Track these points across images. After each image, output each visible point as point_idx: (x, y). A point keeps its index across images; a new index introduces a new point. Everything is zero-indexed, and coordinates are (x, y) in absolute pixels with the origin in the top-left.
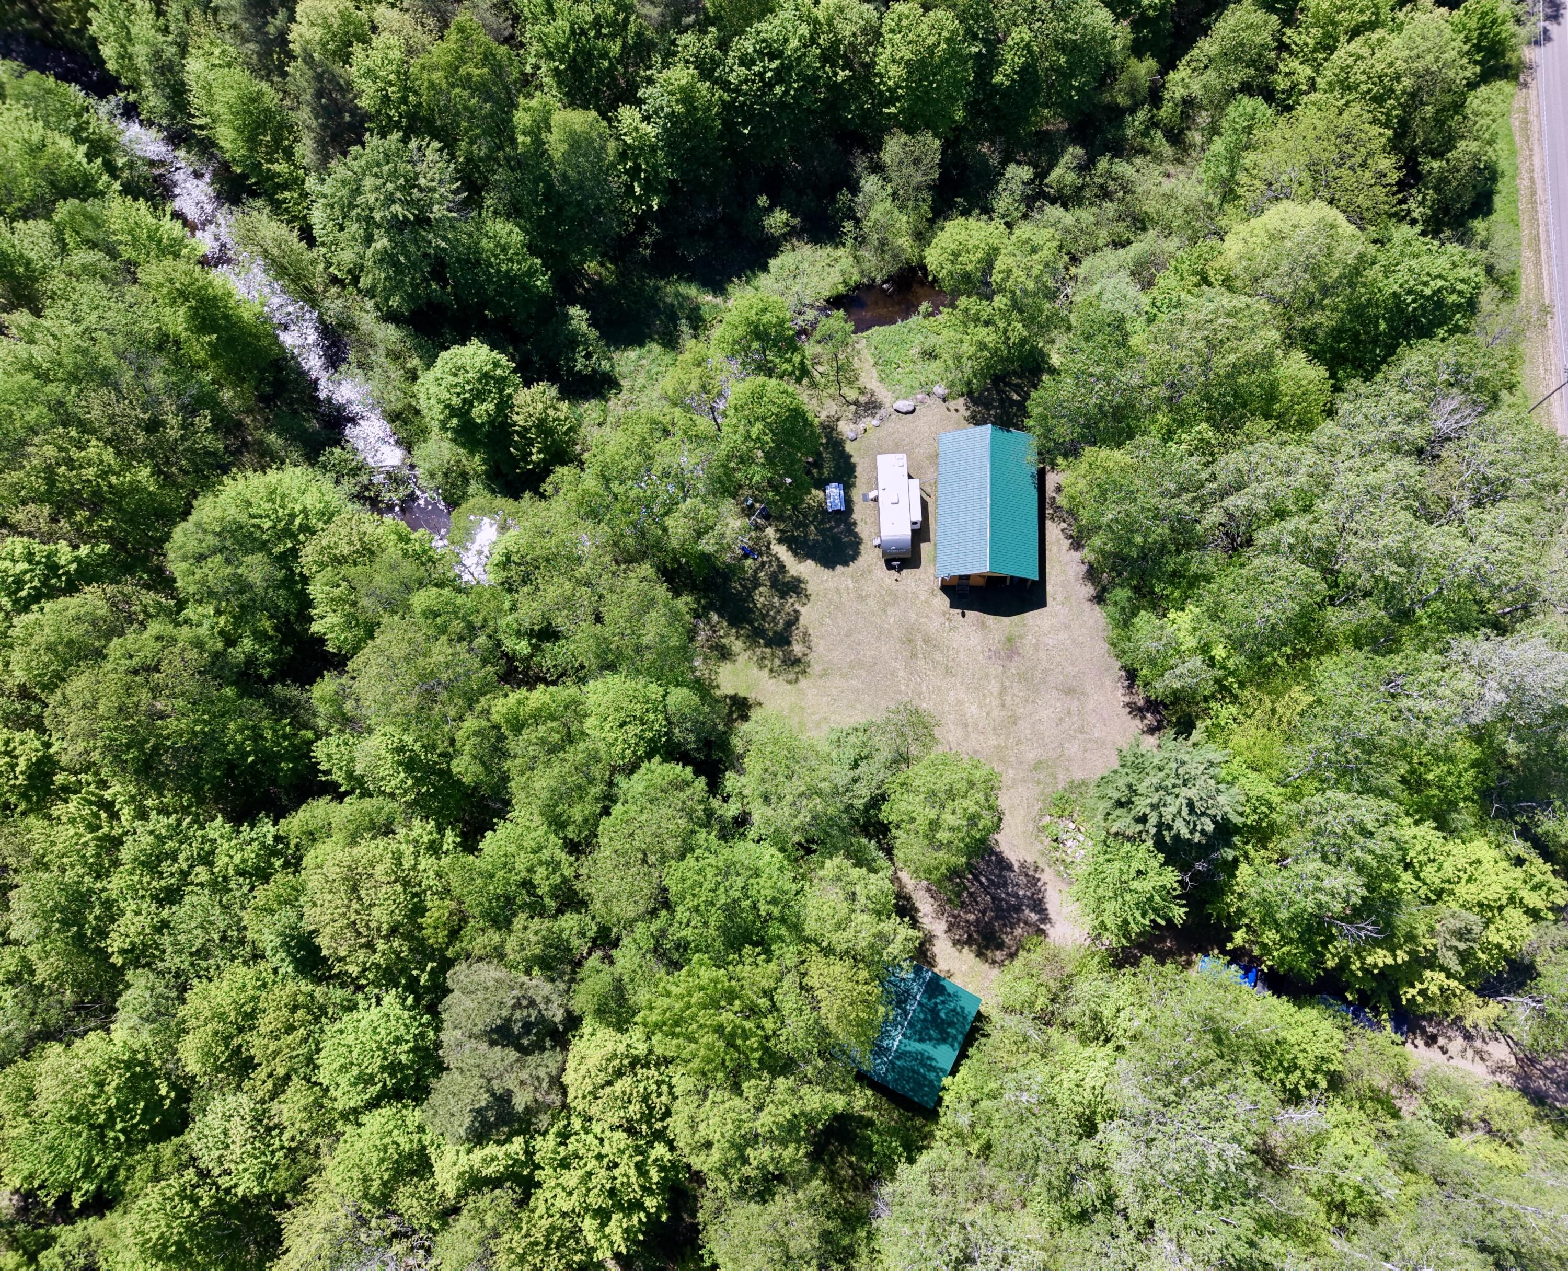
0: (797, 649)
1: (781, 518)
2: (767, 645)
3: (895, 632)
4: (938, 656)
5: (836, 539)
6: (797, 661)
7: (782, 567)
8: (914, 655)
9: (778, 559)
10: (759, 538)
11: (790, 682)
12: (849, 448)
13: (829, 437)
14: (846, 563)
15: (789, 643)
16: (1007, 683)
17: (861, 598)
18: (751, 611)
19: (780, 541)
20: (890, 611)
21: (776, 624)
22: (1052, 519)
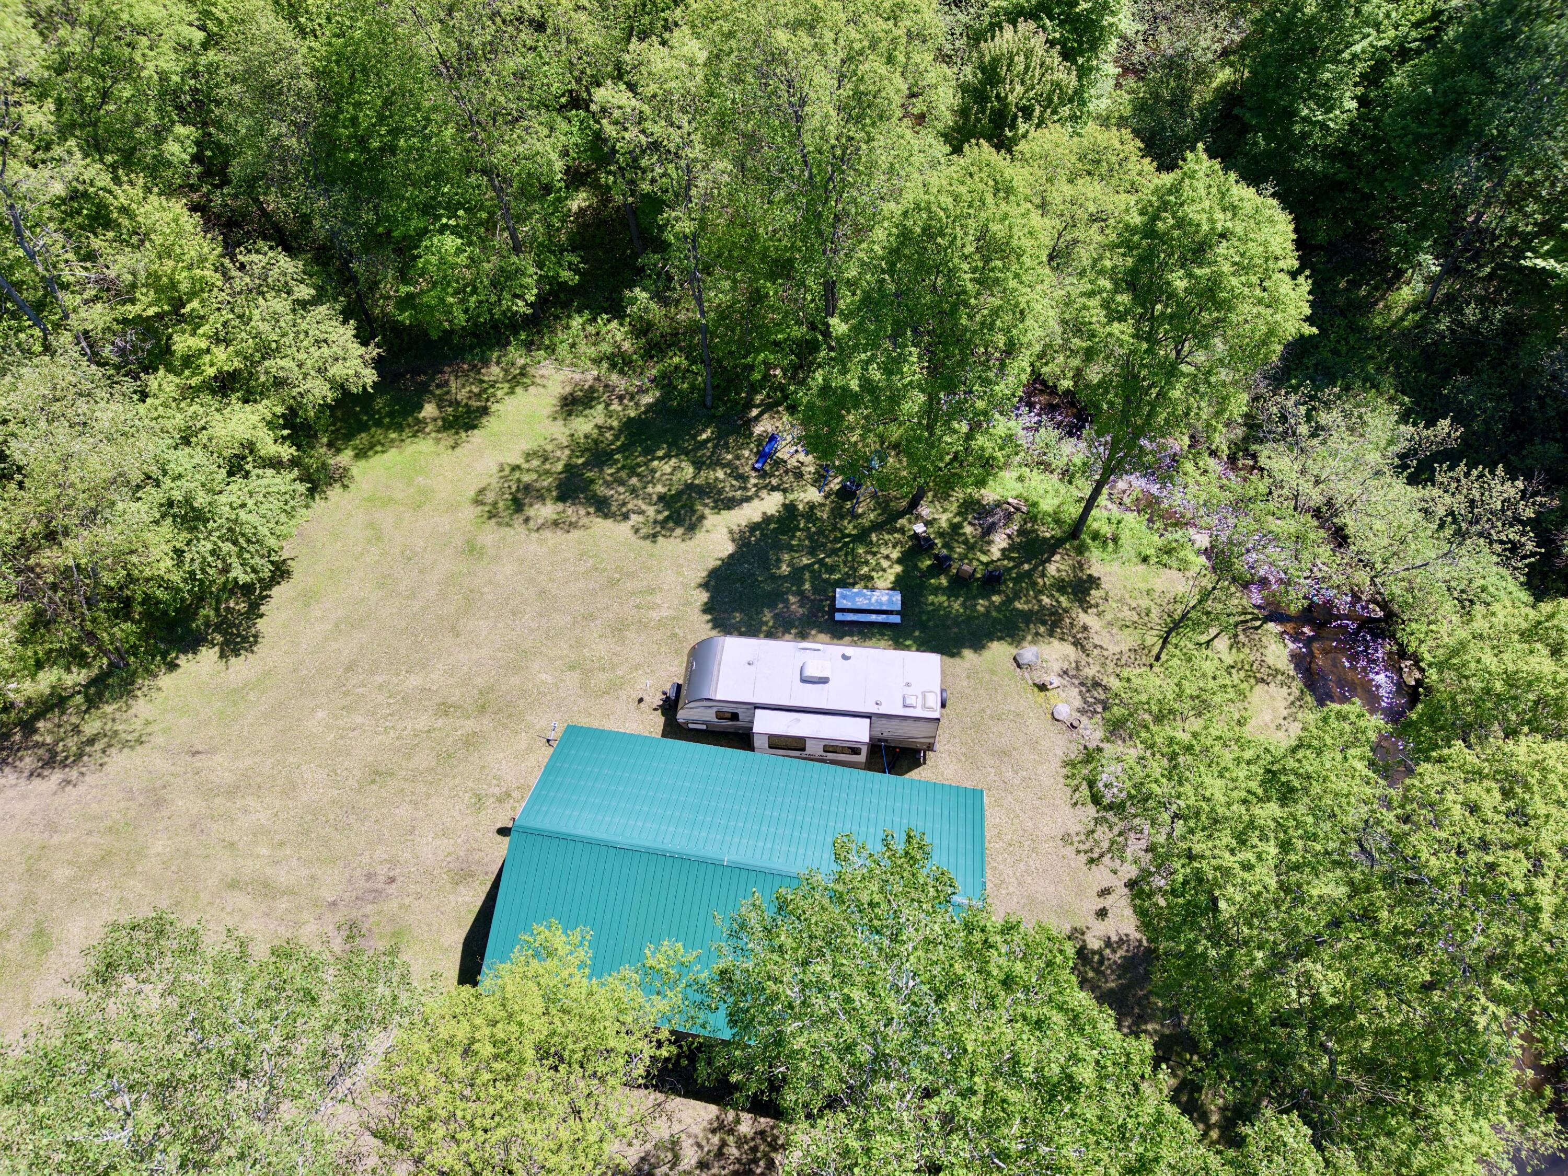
0: (547, 510)
1: (838, 513)
2: (568, 467)
3: (515, 681)
4: (423, 760)
5: (775, 598)
6: (518, 505)
7: (731, 504)
8: (445, 709)
9: (748, 499)
10: (799, 475)
11: (482, 491)
12: (999, 651)
13: (1028, 617)
14: (707, 609)
15: (561, 498)
16: (283, 904)
17: (618, 629)
18: (649, 452)
19: (790, 509)
20: (572, 679)
21: (608, 484)
22: (719, 1127)
